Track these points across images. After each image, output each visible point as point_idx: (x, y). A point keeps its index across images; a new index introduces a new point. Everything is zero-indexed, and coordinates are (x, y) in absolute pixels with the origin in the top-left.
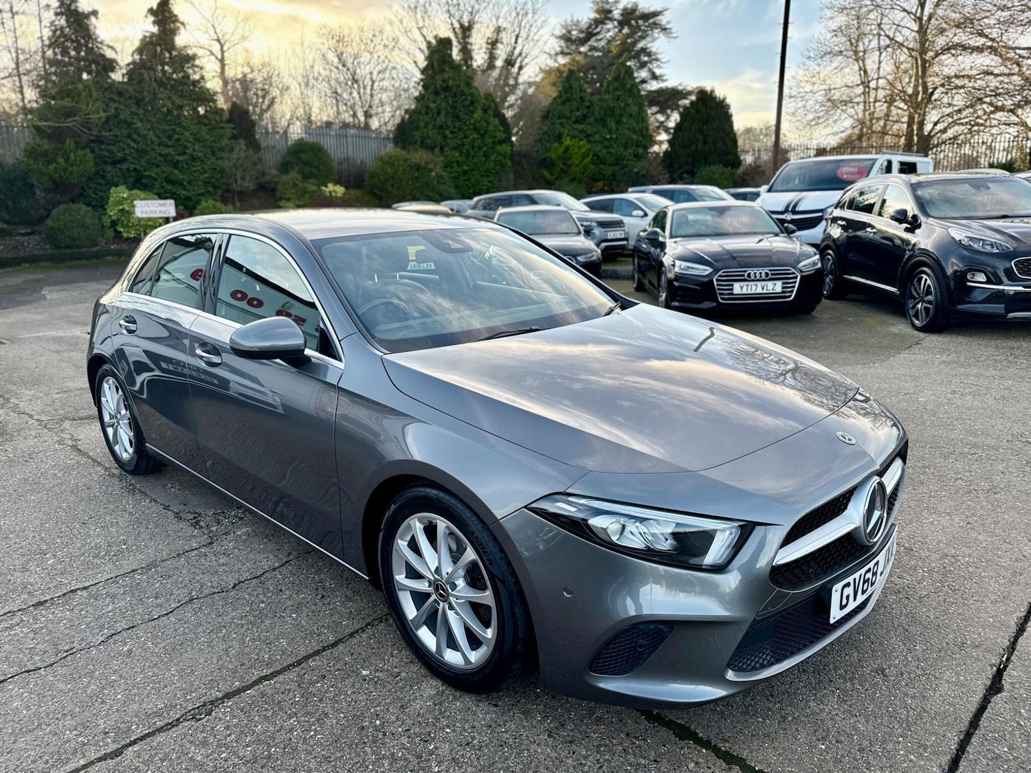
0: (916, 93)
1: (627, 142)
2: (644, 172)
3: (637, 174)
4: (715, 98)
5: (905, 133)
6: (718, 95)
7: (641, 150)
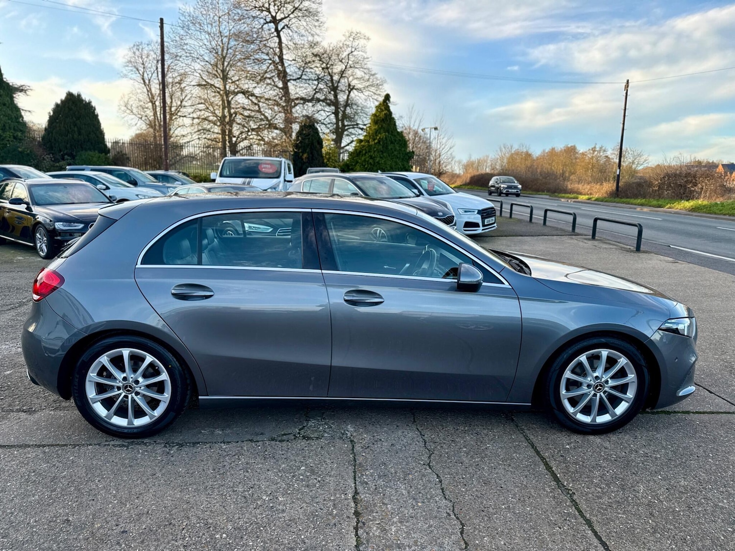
0: (224, 117)
1: (4, 125)
2: (29, 152)
3: (21, 152)
4: (83, 100)
5: (221, 140)
6: (84, 98)
7: (19, 134)
